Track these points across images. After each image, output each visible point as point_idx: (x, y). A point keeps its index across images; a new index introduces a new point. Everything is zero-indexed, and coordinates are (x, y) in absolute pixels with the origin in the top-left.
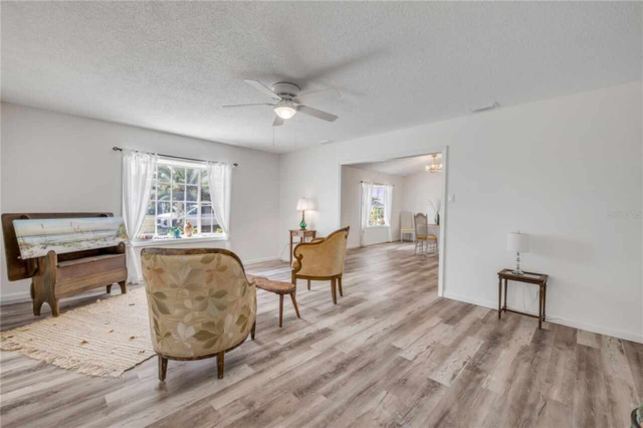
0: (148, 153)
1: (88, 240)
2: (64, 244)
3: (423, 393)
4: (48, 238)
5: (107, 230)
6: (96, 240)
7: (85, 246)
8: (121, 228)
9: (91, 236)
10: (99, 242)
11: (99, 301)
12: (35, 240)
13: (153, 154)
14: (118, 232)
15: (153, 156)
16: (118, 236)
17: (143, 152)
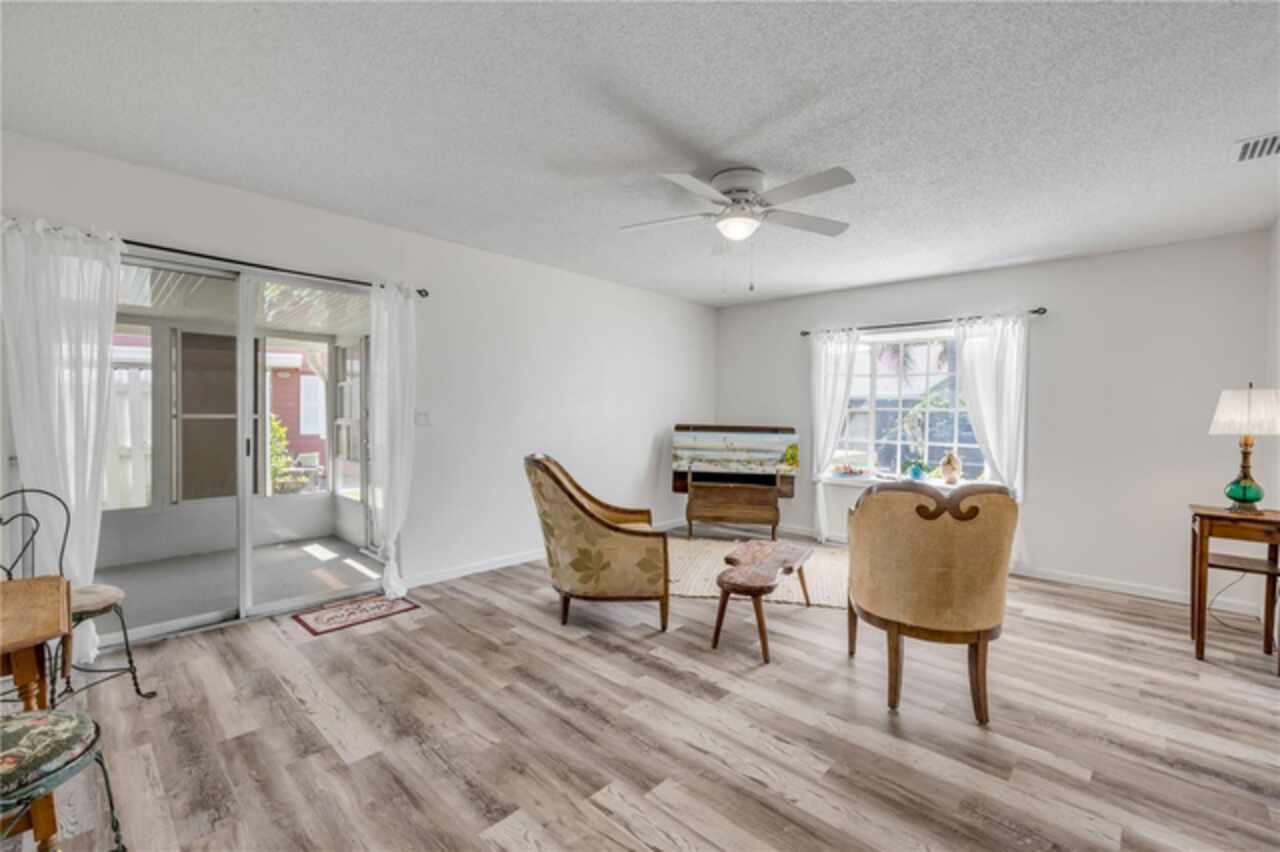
0: (843, 330)
1: (738, 461)
2: (710, 461)
3: (477, 786)
4: (698, 453)
5: (767, 451)
6: (749, 462)
7: (734, 468)
8: (790, 451)
9: (744, 456)
10: (753, 466)
11: (737, 541)
12: (686, 454)
13: (850, 329)
14: (785, 455)
15: (850, 333)
16: (782, 461)
17: (835, 331)
